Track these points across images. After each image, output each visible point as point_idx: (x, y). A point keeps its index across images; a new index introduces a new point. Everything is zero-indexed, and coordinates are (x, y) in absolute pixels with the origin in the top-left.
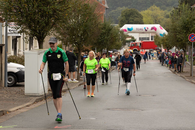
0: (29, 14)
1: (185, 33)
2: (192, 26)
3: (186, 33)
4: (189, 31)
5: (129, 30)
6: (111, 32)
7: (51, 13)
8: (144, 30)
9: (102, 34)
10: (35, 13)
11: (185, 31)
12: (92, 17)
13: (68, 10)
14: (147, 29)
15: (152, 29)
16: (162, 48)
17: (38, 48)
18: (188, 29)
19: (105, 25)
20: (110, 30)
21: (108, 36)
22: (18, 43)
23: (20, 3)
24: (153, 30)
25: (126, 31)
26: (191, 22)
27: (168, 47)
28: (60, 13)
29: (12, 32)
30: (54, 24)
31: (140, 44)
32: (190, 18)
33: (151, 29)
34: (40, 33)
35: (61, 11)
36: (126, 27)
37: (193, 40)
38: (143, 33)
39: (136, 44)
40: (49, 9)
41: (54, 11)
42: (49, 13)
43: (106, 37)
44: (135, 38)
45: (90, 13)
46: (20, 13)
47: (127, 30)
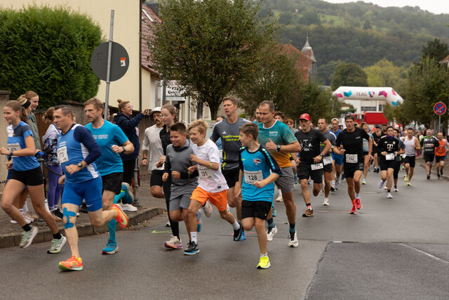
0: (198, 69)
1: (429, 101)
2: (440, 91)
3: (431, 101)
4: (435, 99)
5: (346, 94)
6: (319, 98)
7: (230, 68)
8: (368, 95)
9: (305, 100)
10: (206, 68)
11: (429, 98)
12: (291, 75)
13: (256, 64)
14: (372, 94)
15: (381, 93)
16: (395, 123)
17: (210, 118)
18: (434, 96)
19: (310, 87)
20: (317, 94)
21: (314, 103)
22: (180, 111)
23: (185, 53)
24: (382, 96)
25: (340, 96)
26: (438, 85)
27: (403, 122)
28: (243, 68)
29: (173, 94)
30: (234, 84)
31: (363, 116)
32: (437, 79)
33: (378, 94)
34: (213, 97)
35: (244, 65)
36: (342, 90)
37: (441, 112)
38: (367, 100)
39: (356, 116)
40: (226, 62)
41: (235, 65)
42: (227, 67)
43: (311, 105)
44: (355, 107)
45: (288, 69)
46: (184, 66)
47: (343, 94)
